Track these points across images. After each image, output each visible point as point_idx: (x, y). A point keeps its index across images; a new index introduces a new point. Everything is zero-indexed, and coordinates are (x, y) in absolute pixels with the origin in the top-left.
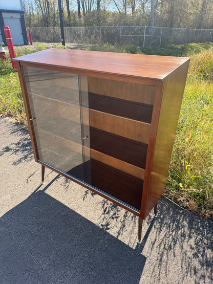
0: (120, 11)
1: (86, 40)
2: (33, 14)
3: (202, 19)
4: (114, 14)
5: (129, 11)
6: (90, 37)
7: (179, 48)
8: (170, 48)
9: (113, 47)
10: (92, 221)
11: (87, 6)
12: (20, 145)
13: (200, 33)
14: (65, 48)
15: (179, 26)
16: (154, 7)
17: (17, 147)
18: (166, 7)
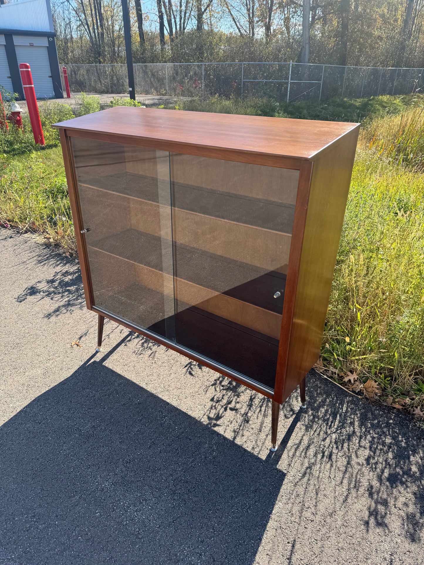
0: (243, 31)
1: (175, 89)
2: (72, 38)
3: (403, 48)
4: (229, 39)
5: (260, 33)
6: (182, 83)
7: (357, 104)
8: (339, 105)
9: (227, 103)
10: (190, 413)
11: (178, 23)
12: (56, 284)
13: (398, 76)
14: (135, 105)
15: (357, 63)
16: (308, 26)
17: (49, 287)
18: (332, 25)
